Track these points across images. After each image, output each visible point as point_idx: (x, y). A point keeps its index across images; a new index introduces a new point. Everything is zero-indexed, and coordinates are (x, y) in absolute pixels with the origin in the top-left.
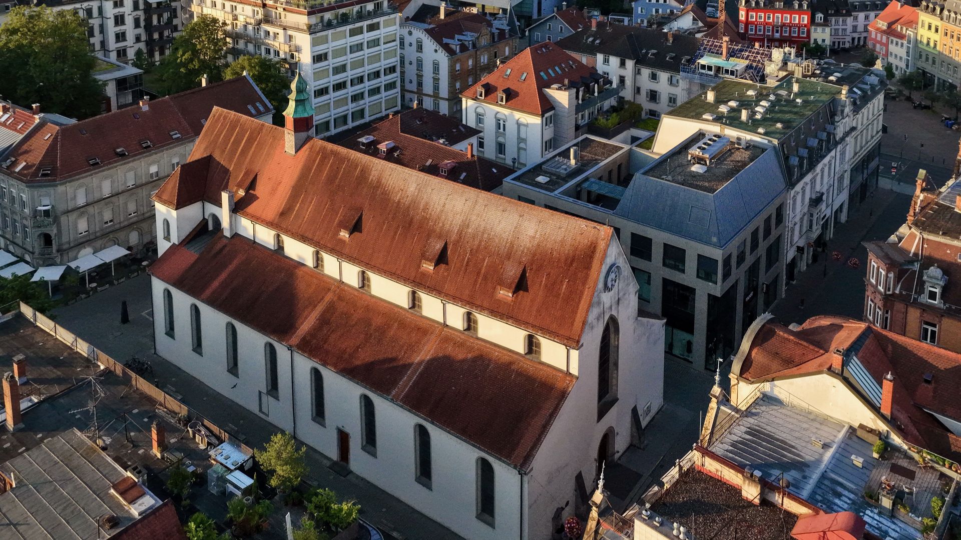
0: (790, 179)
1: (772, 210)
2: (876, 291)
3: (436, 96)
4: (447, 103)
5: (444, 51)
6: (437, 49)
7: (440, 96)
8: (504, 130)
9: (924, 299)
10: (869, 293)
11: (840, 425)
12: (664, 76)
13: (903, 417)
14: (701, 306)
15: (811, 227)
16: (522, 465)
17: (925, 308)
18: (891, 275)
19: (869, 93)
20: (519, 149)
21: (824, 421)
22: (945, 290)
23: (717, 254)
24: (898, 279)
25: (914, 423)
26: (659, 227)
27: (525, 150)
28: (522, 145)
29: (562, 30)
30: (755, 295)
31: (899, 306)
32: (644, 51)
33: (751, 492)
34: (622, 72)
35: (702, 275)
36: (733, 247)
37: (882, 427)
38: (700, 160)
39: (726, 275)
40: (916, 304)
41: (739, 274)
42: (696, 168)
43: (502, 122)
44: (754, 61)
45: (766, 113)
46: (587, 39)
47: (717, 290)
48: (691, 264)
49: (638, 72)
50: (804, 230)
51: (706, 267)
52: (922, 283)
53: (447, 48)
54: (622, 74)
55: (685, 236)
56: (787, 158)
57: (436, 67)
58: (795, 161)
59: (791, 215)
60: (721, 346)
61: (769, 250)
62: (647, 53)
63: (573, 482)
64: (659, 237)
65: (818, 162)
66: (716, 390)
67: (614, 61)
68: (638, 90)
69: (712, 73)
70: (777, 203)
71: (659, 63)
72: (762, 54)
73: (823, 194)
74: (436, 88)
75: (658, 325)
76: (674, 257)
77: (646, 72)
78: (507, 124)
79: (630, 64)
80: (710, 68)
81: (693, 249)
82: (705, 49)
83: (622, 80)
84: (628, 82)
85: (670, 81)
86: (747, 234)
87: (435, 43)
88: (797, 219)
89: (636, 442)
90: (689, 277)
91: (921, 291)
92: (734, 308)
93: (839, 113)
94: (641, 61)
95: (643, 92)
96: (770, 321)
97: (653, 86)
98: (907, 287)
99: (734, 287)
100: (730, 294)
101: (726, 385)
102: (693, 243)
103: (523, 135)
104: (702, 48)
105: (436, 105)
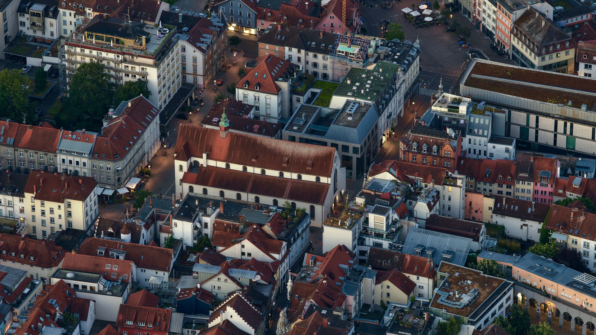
0: (379, 113)
1: (374, 127)
2: (402, 150)
3: (195, 73)
4: (202, 77)
5: (200, 52)
6: (196, 50)
7: (198, 74)
8: (258, 100)
9: (413, 150)
10: (400, 150)
11: (389, 180)
12: (320, 56)
13: (400, 177)
14: (354, 161)
15: (388, 125)
16: (322, 204)
17: (413, 153)
18: (405, 146)
19: (411, 61)
20: (266, 108)
21: (386, 180)
22: (417, 147)
23: (359, 146)
24: (407, 146)
25: (402, 177)
26: (340, 140)
27: (270, 108)
28: (268, 106)
29: (241, 6)
30: (370, 154)
31: (407, 153)
32: (309, 43)
33: (373, 193)
34: (299, 55)
35: (354, 152)
36: (363, 143)
37: (396, 179)
38: (350, 115)
39: (361, 151)
40: (411, 152)
41: (365, 150)
42: (350, 118)
43: (257, 98)
44: (363, 46)
45: (371, 87)
46: (277, 36)
47: (359, 156)
48: (351, 150)
49: (307, 54)
50: (385, 127)
51: (355, 150)
52: (412, 147)
53: (200, 49)
54: (299, 56)
55: (348, 142)
56: (378, 106)
57: (195, 60)
58: (381, 107)
59: (380, 124)
60: (360, 172)
61: (373, 139)
62: (310, 44)
63: (330, 209)
64: (340, 143)
65: (389, 102)
66: (365, 179)
67: (295, 50)
68: (307, 63)
69: (344, 54)
70: (375, 124)
71: (317, 50)
72: (366, 42)
73: (392, 113)
74: (195, 70)
75: (344, 169)
76: (345, 148)
77: (311, 54)
78: (260, 99)
79: (303, 51)
80: (343, 52)
81: (351, 146)
82: (339, 40)
83: (299, 59)
84: (303, 60)
85: (324, 58)
86: (366, 137)
87: (194, 48)
88: (383, 125)
89: (341, 200)
90: (351, 153)
91: (412, 149)
92: (364, 160)
93: (397, 79)
94: (308, 49)
95: (310, 63)
96: (375, 163)
97: (315, 60)
98: (409, 148)
99: (364, 154)
100: (362, 157)
101: (366, 178)
102: (350, 144)
103: (268, 102)
104: (338, 40)
105: (195, 80)
